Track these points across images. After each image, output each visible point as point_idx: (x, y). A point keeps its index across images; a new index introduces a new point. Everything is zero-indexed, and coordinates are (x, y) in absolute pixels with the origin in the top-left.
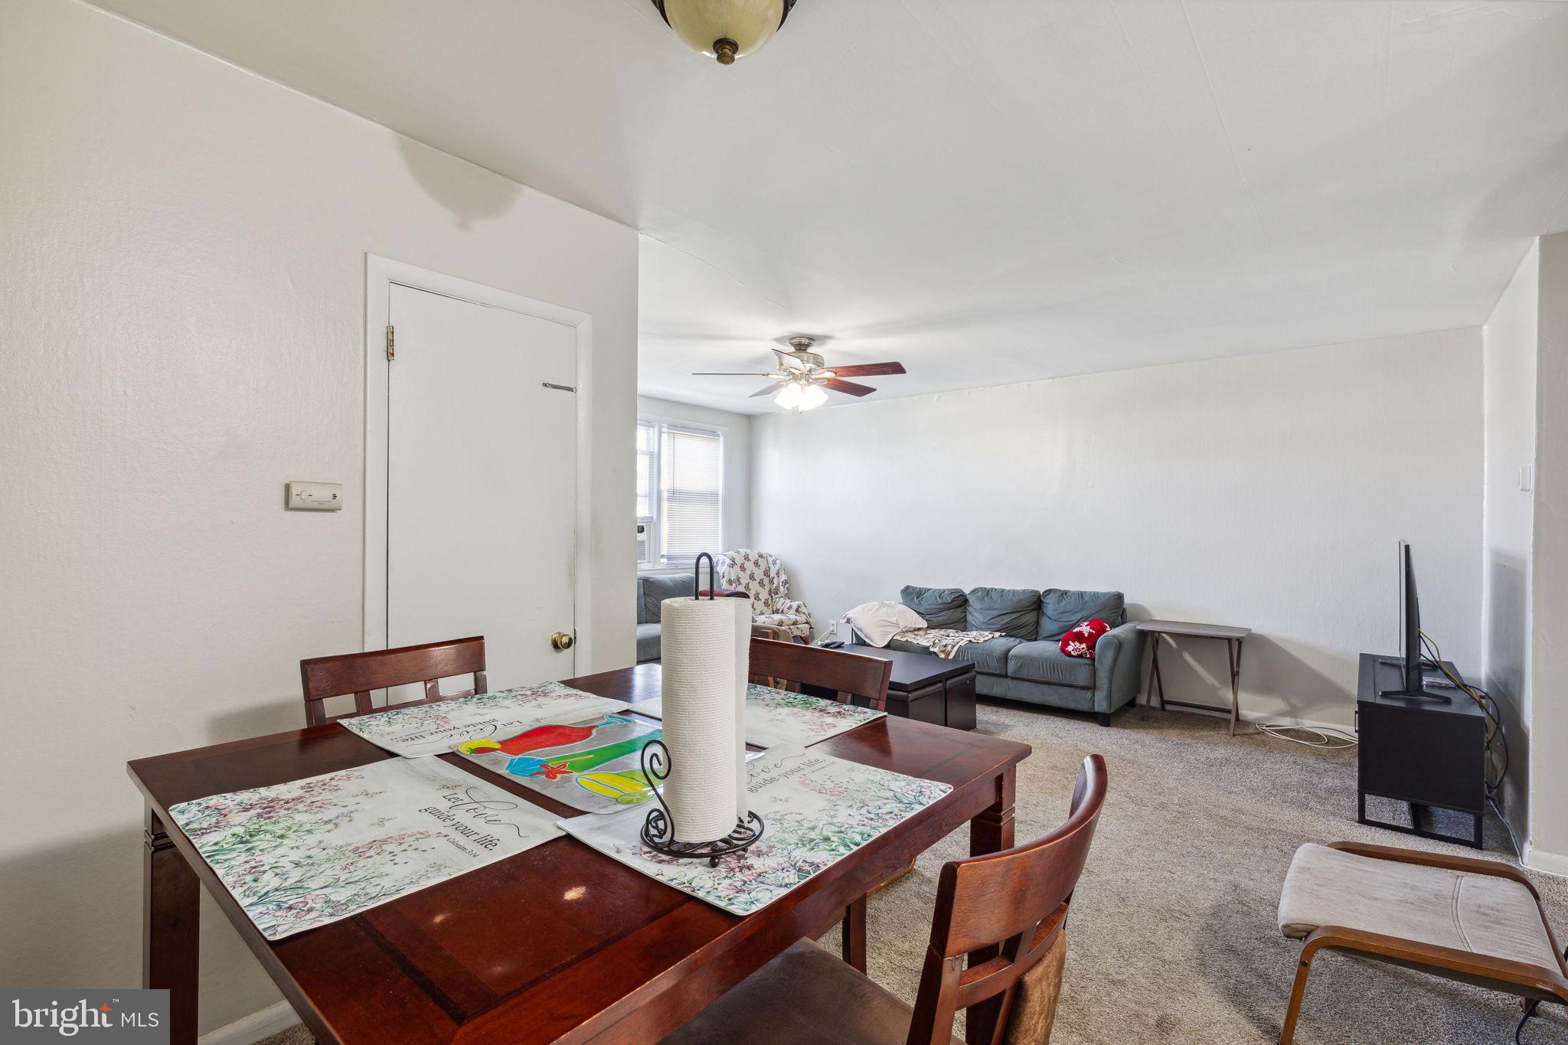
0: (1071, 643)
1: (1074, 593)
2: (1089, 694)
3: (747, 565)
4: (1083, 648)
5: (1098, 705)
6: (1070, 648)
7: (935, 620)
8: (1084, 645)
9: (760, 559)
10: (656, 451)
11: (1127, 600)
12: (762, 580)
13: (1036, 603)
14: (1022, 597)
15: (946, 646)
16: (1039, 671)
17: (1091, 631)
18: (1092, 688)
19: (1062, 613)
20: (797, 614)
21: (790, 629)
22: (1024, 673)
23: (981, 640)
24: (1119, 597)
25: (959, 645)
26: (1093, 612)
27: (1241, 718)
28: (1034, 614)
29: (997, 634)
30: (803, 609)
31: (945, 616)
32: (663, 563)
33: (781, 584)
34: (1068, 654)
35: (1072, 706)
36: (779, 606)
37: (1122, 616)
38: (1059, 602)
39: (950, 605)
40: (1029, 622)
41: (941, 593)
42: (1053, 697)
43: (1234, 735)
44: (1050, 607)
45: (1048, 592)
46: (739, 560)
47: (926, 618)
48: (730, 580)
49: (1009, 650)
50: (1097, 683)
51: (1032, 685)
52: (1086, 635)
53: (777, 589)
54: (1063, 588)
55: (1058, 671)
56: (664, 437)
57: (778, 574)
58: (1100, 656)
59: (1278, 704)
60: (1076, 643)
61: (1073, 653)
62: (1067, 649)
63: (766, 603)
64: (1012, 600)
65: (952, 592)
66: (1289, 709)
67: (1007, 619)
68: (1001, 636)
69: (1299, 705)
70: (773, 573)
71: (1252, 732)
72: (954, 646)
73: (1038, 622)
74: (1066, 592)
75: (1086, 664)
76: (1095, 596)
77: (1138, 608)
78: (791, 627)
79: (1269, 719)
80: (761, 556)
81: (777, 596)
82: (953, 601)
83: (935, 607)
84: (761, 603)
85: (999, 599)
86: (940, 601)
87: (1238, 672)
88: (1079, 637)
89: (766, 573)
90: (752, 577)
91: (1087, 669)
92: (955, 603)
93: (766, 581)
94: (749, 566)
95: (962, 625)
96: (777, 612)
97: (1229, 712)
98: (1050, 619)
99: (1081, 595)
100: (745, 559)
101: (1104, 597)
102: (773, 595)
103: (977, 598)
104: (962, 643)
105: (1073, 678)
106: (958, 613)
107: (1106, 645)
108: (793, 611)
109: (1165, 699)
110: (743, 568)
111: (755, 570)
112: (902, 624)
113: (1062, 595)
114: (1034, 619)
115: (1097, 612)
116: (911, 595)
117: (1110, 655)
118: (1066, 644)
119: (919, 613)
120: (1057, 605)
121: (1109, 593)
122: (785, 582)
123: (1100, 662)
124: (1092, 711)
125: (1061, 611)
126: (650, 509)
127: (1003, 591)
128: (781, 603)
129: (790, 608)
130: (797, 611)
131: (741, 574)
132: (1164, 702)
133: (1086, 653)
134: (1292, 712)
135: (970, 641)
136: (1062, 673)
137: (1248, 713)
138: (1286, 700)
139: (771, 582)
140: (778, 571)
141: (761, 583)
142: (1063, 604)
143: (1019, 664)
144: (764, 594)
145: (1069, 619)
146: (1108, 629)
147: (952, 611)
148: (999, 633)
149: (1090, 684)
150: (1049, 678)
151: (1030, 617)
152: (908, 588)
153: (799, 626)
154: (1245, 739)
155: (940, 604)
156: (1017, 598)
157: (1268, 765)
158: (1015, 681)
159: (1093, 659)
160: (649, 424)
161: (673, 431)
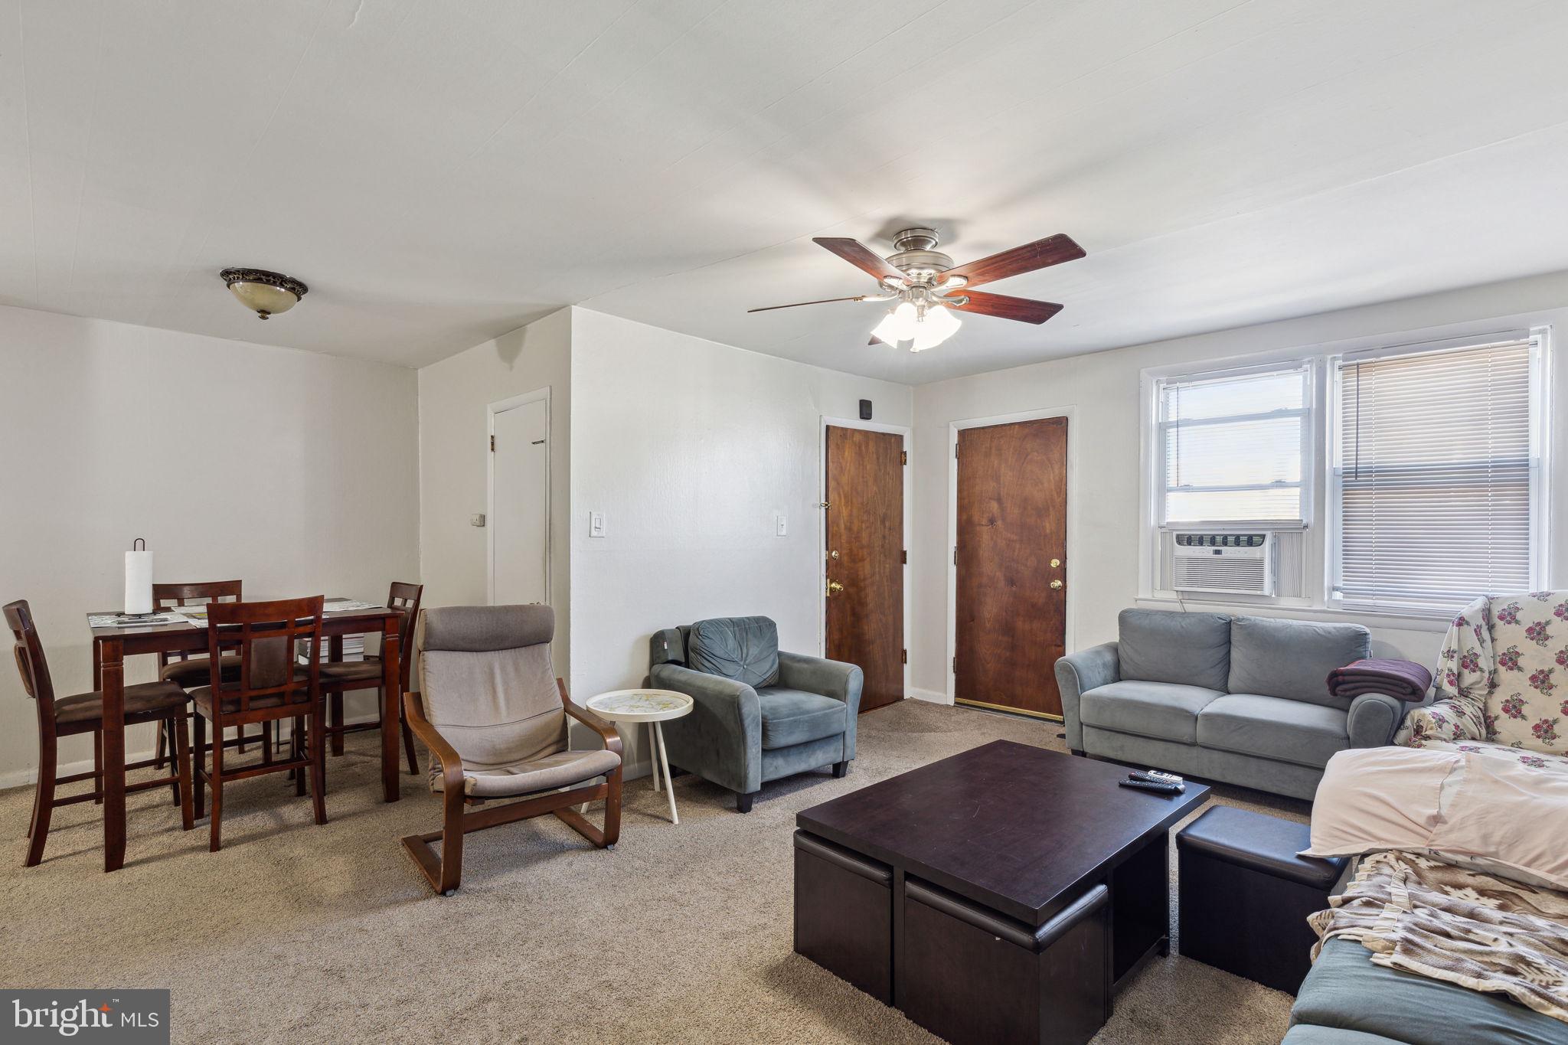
10: (1314, 405)
32: (1336, 601)
56: (1334, 379)
126: (1300, 508)
160: (1292, 363)
161: (1355, 362)
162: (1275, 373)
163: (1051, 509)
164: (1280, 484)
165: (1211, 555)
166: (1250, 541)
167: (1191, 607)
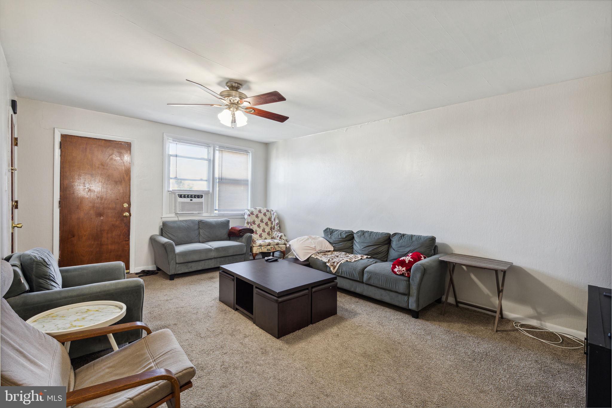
0: (397, 266)
1: (408, 235)
2: (406, 298)
3: (260, 215)
4: (403, 270)
5: (411, 305)
6: (396, 270)
7: (338, 246)
8: (404, 269)
9: (267, 212)
10: (212, 159)
11: (438, 241)
12: (267, 222)
13: (387, 240)
14: (380, 237)
15: (334, 263)
16: (379, 282)
17: (411, 259)
18: (408, 294)
19: (401, 247)
20: (280, 239)
21: (274, 247)
22: (372, 282)
23: (353, 261)
24: (433, 239)
25: (340, 262)
26: (416, 248)
27: (504, 316)
28: (386, 246)
29: (365, 257)
30: (283, 237)
31: (341, 245)
32: (216, 213)
33: (276, 224)
34: (395, 273)
35: (397, 304)
36: (274, 235)
37: (434, 250)
38: (399, 241)
39: (344, 239)
40: (383, 251)
41: (341, 232)
42: (386, 297)
43: (497, 331)
44: (394, 243)
45: (395, 234)
46: (256, 212)
47: (333, 245)
48: (248, 222)
49: (366, 268)
50: (411, 292)
51: (376, 289)
52: (407, 262)
53: (274, 227)
54: (402, 233)
55: (389, 283)
56: (217, 153)
57: (274, 219)
58: (413, 276)
59: (529, 311)
60: (400, 267)
61: (397, 273)
62: (394, 270)
63: (268, 234)
64: (375, 238)
65: (346, 232)
66: (536, 315)
67: (371, 249)
68: (367, 258)
69: (543, 313)
70: (273, 220)
71: (510, 328)
72: (338, 263)
73: (388, 251)
74: (404, 235)
75: (405, 280)
76: (419, 237)
77: (445, 246)
78: (275, 246)
79: (522, 319)
80: (268, 211)
81: (274, 230)
82: (346, 237)
83: (337, 240)
84: (266, 234)
85: (368, 237)
86: (340, 237)
87: (502, 290)
88: (402, 263)
89: (270, 219)
90: (262, 221)
91: (405, 283)
92: (347, 238)
93: (269, 223)
94: (261, 216)
95: (350, 250)
96: (272, 238)
97: (495, 312)
98: (394, 250)
99: (412, 236)
100: (259, 212)
101: (424, 238)
102: (272, 230)
103: (358, 236)
104: (342, 262)
105: (397, 287)
106: (348, 244)
107: (417, 269)
108: (278, 238)
109: (458, 300)
110: (257, 216)
111: (264, 217)
112: (318, 249)
113: (401, 236)
114: (386, 249)
115: (419, 248)
116: (329, 232)
117: (418, 275)
118: (394, 267)
119: (330, 243)
120: (398, 242)
121: (427, 236)
122: (277, 224)
123: (413, 280)
124: (408, 308)
125: (399, 246)
126: (209, 187)
127: (371, 232)
128: (276, 234)
129: (278, 236)
130: (280, 238)
131: (256, 219)
132: (457, 302)
133: (405, 273)
134: (538, 317)
135: (347, 261)
136: (391, 284)
137: (509, 314)
138: (534, 308)
139: (272, 223)
140: (275, 218)
141: (267, 224)
142: (401, 241)
143: (369, 276)
144: (267, 229)
145: (404, 251)
146: (423, 258)
147: (346, 242)
148: (366, 256)
149: (407, 292)
150: (384, 287)
151: (384, 248)
152: (327, 229)
153: (279, 246)
154: (504, 335)
155: (340, 239)
156: (378, 237)
157: (515, 362)
158: (367, 286)
159: (409, 277)
160: (208, 146)
161: (222, 149)
162: (203, 147)
163: (123, 182)
164: (201, 180)
165: (189, 201)
166: (199, 196)
167: (181, 219)
